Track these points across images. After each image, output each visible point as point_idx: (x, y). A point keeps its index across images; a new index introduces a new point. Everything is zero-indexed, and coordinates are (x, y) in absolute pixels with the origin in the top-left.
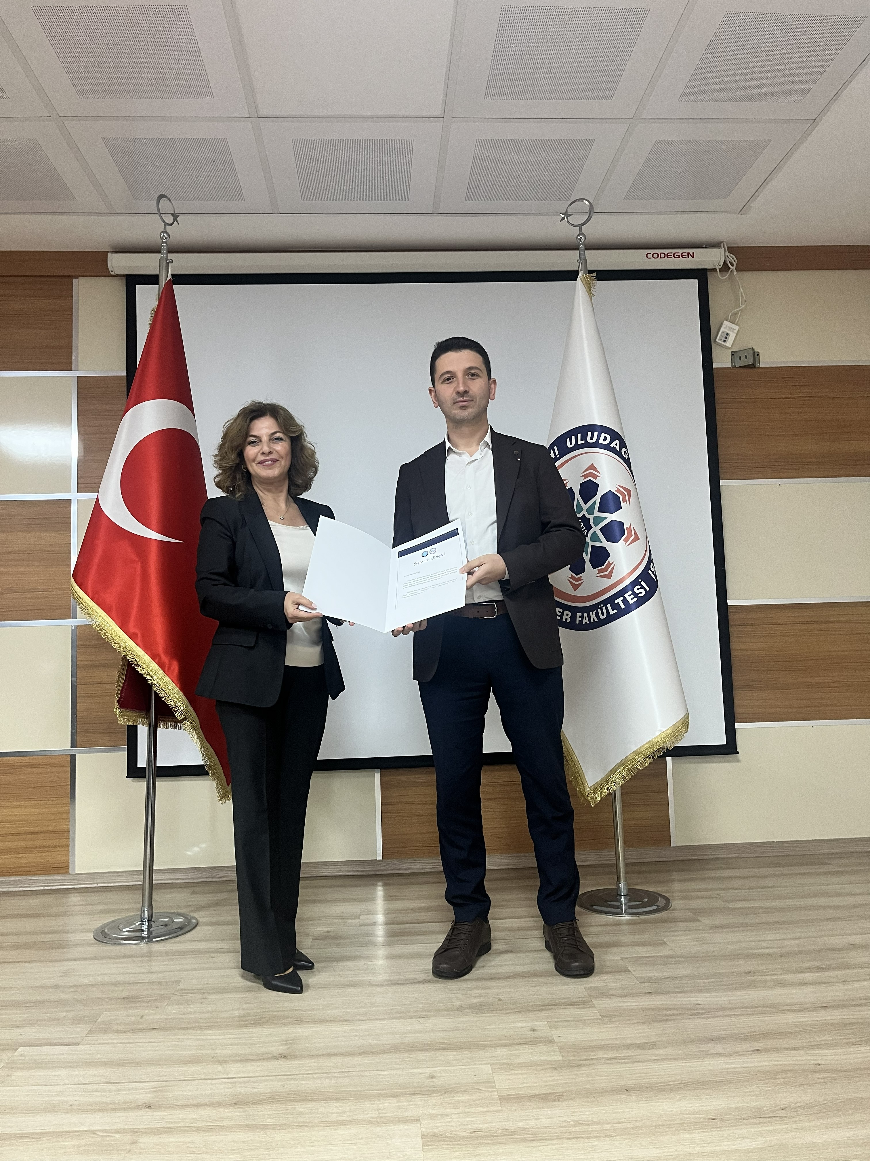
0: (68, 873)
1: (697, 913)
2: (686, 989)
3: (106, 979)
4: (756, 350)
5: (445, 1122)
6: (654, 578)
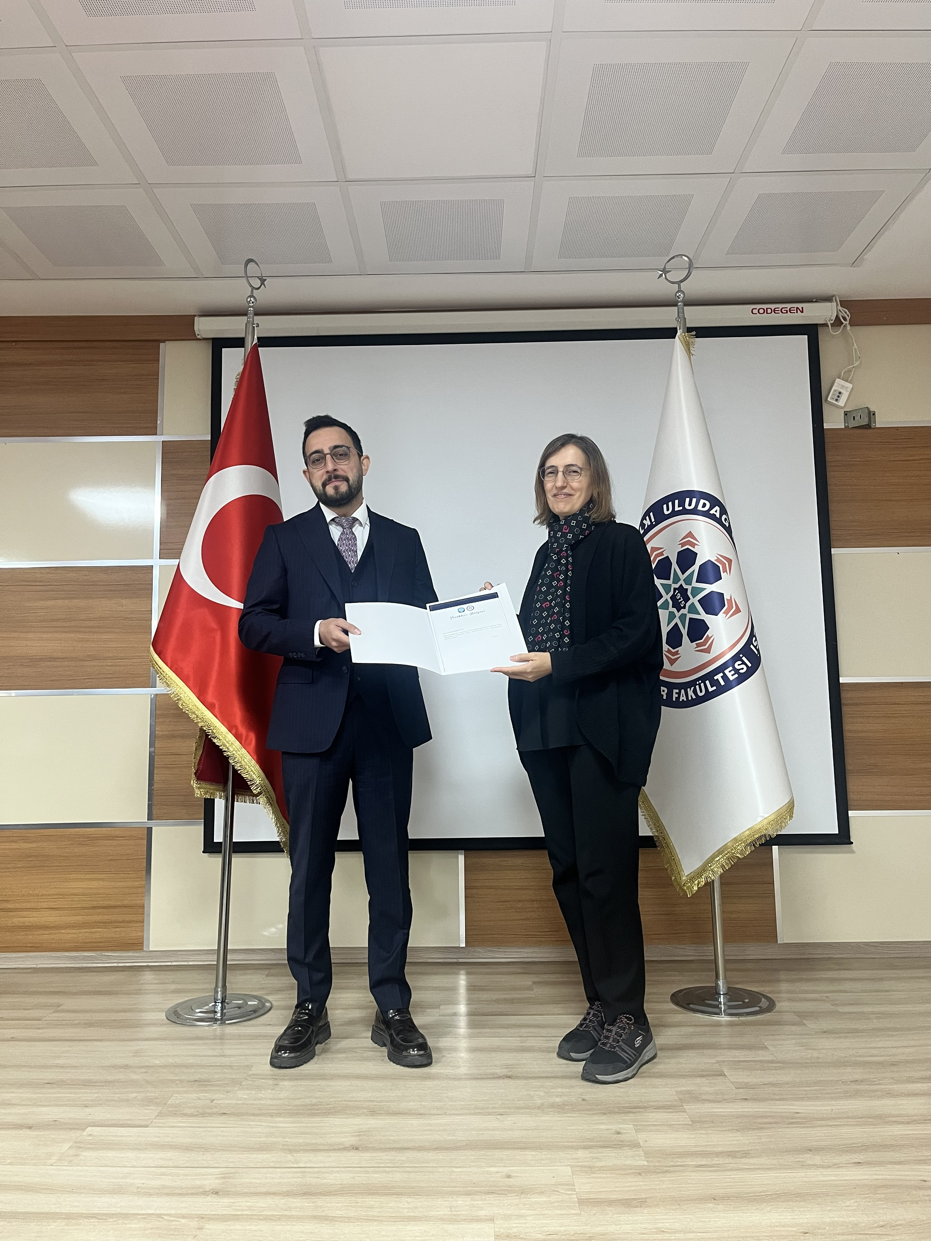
0: (142, 949)
1: (803, 1016)
2: (785, 1097)
3: (178, 1061)
4: (871, 410)
5: (520, 1223)
6: (757, 653)
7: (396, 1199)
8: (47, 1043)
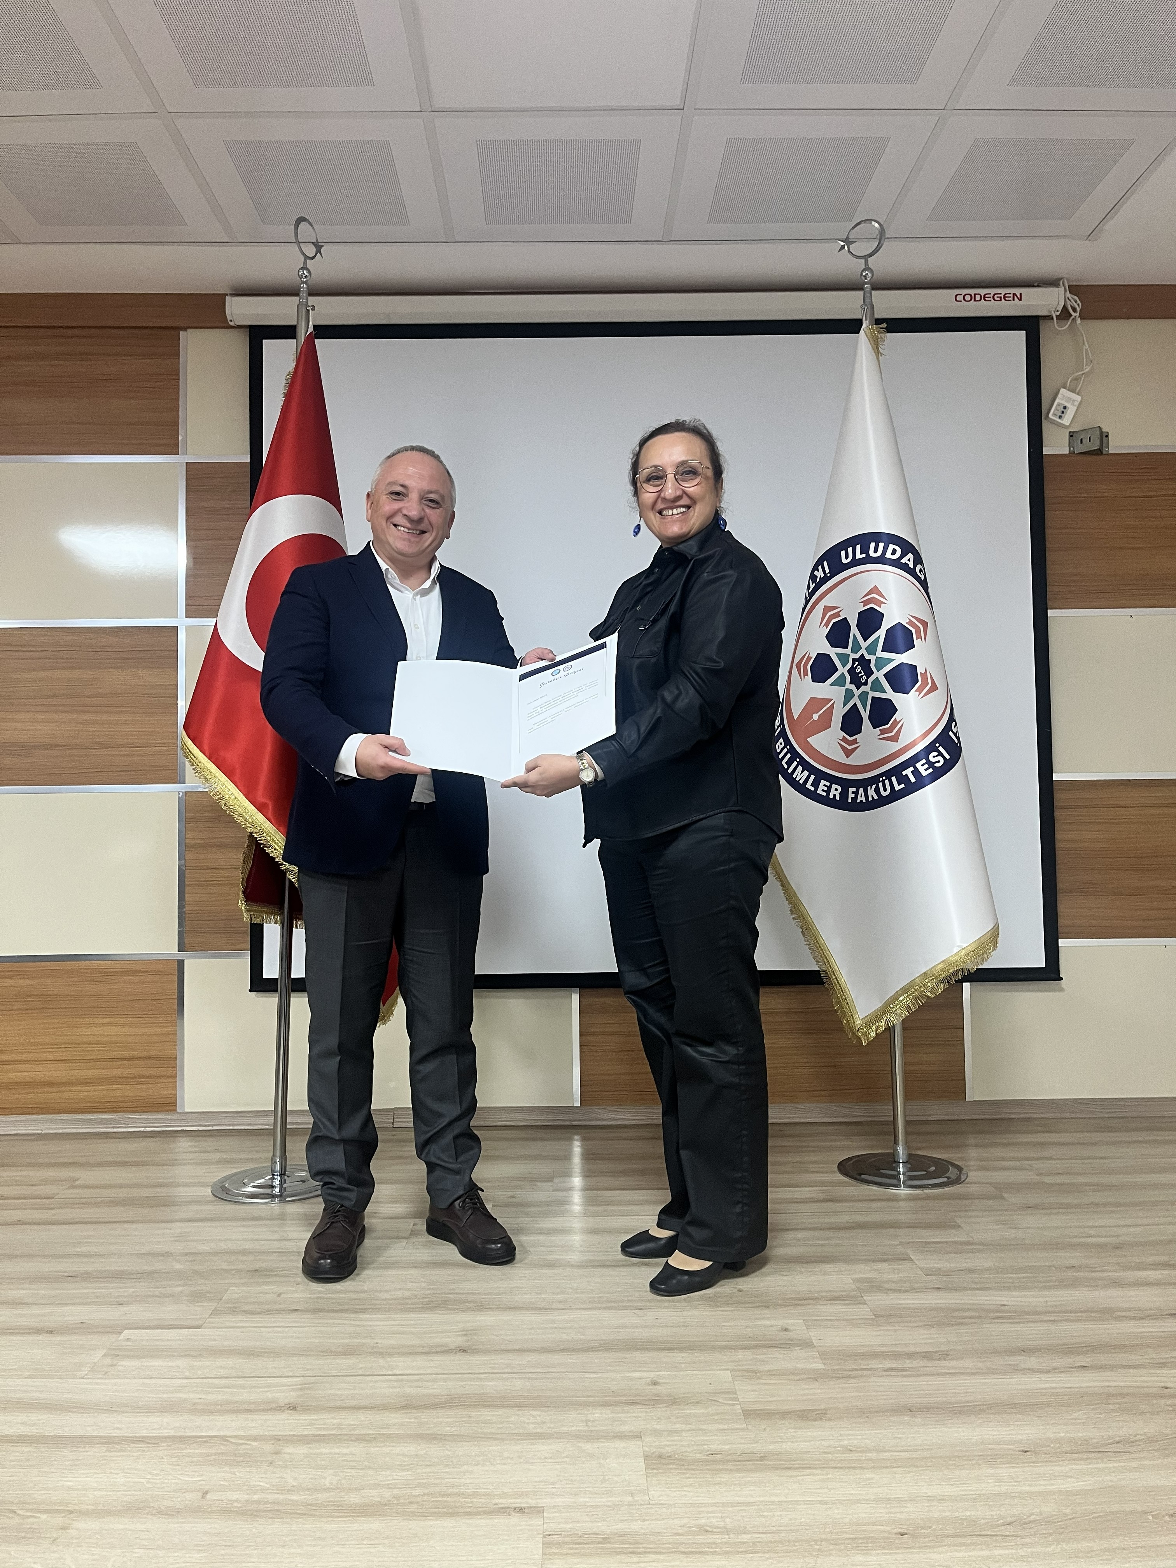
0: (175, 1110)
1: (999, 1192)
2: (987, 1286)
3: (232, 1246)
4: (1104, 430)
5: (673, 1441)
6: (957, 742)
7: (518, 1413)
8: (67, 1226)
